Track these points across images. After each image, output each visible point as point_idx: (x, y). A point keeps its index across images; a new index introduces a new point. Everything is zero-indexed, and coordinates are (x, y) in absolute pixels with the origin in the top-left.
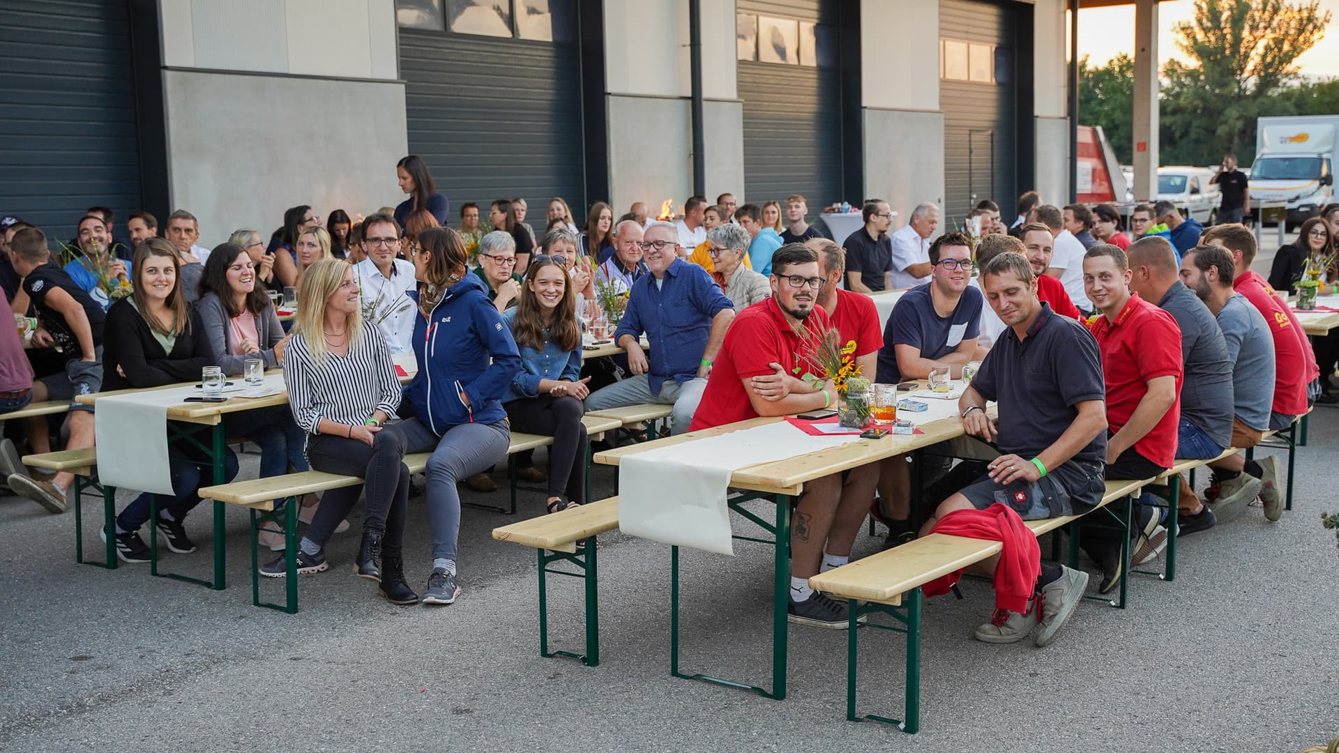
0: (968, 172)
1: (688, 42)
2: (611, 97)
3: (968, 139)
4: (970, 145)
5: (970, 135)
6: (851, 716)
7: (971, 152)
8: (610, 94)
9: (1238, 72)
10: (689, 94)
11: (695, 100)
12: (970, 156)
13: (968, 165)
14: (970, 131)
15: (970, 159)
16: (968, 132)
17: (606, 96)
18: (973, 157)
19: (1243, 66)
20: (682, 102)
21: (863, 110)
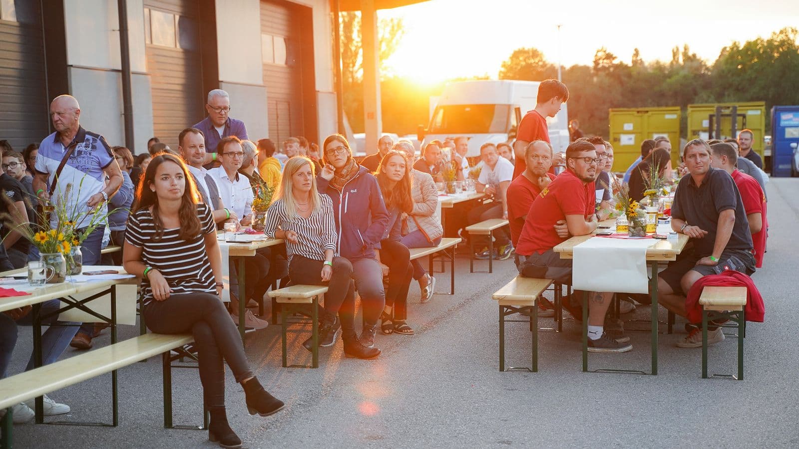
0: (276, 132)
1: (118, 27)
2: (72, 68)
3: (275, 107)
4: (277, 112)
5: (277, 104)
6: (705, 376)
7: (278, 117)
8: (72, 66)
9: (351, 65)
10: (120, 68)
11: (125, 72)
12: (277, 120)
13: (276, 127)
14: (277, 101)
15: (278, 123)
16: (275, 102)
17: (68, 68)
18: (279, 121)
19: (355, 61)
20: (114, 73)
21: (220, 83)
